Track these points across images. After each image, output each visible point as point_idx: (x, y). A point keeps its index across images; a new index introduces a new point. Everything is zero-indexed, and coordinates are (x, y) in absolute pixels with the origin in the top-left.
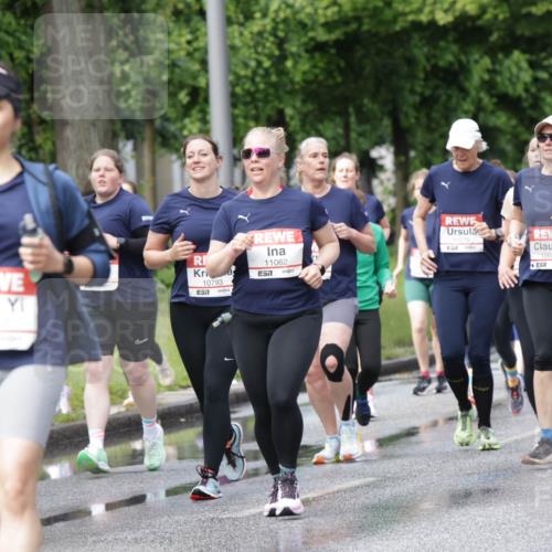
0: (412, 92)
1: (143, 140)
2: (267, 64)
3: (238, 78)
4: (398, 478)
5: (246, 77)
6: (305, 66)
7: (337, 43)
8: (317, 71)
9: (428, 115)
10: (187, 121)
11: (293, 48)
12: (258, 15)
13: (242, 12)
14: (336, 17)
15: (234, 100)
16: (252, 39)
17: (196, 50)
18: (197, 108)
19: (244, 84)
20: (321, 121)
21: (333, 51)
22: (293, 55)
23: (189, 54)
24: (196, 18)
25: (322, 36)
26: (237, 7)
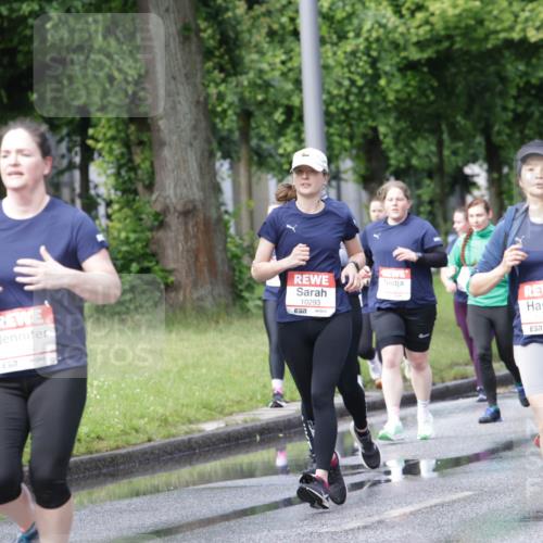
0: (505, 109)
1: (239, 160)
2: (360, 83)
3: (332, 97)
4: (495, 492)
5: (340, 96)
6: (398, 85)
7: (429, 61)
8: (409, 89)
9: (522, 132)
10: (282, 140)
11: (386, 66)
12: (351, 35)
13: (335, 33)
14: (428, 36)
15: (328, 119)
16: (346, 58)
17: (290, 70)
18: (292, 127)
19: (338, 103)
20: (414, 139)
21: (425, 69)
22: (386, 73)
23: (284, 74)
24: (290, 39)
25: (414, 55)
26: (330, 27)
